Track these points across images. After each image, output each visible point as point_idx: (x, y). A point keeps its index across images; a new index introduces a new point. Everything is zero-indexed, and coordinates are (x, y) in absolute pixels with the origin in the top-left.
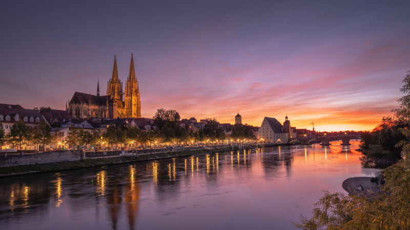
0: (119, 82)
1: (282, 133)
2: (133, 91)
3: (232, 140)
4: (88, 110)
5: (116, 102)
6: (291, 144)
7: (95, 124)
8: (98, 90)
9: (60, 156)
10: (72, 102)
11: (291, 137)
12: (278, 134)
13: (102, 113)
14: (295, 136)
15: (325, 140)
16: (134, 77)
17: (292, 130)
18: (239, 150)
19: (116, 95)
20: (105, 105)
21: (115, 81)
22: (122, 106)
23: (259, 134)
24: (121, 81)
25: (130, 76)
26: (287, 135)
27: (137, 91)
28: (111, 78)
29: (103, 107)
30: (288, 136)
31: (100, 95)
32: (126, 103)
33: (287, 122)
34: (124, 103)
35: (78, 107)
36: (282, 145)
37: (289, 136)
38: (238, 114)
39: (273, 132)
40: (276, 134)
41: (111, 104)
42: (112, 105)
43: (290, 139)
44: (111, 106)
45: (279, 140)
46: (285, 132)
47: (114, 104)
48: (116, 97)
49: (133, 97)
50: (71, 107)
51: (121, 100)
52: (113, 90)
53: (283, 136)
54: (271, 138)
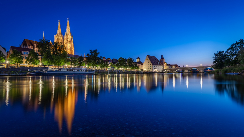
1: (158, 65)
2: (68, 41)
6: (165, 73)
11: (165, 68)
14: (168, 68)
17: (166, 64)
30: (162, 68)
33: (162, 59)
36: (157, 73)
37: (163, 67)
39: (152, 65)
40: (154, 66)
43: (164, 70)
45: (156, 70)
46: (160, 65)
53: (159, 67)
54: (150, 68)
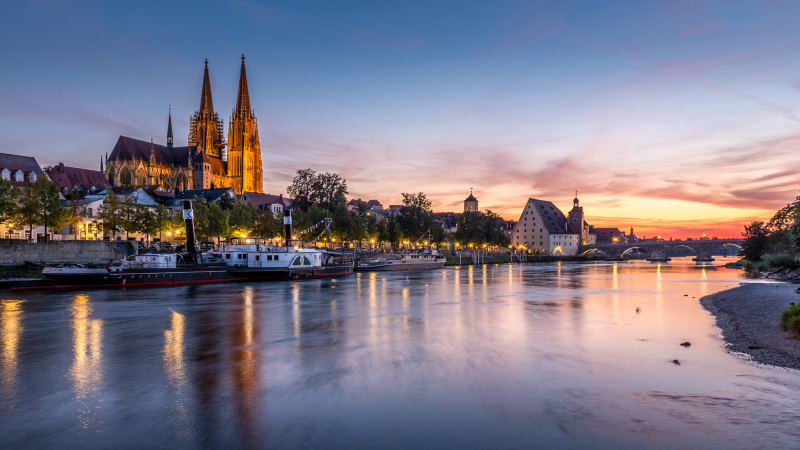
0: (215, 120)
1: (566, 233)
2: (246, 139)
3: (457, 245)
4: (150, 177)
5: (208, 162)
6: (584, 259)
7: (162, 197)
8: (170, 134)
9: (81, 252)
10: (113, 158)
11: (585, 243)
12: (557, 236)
13: (178, 184)
14: (593, 242)
15: (656, 250)
16: (248, 107)
17: (588, 228)
18: (472, 264)
19: (208, 147)
20: (185, 165)
21: (205, 116)
22: (221, 170)
23: (516, 234)
24: (220, 118)
25: (239, 106)
26: (575, 238)
27: (254, 140)
28: (198, 109)
29: (180, 171)
30: (577, 241)
31: (174, 146)
32: (230, 165)
33: (577, 211)
34: (225, 165)
35: (126, 169)
36: (565, 259)
37: (581, 240)
38: (471, 196)
39: (545, 232)
40: (552, 236)
41: (198, 164)
42: (201, 168)
43: (581, 248)
44: (198, 169)
45: (559, 248)
46: (572, 233)
47: (204, 164)
48: (209, 151)
49: (246, 152)
50: (112, 169)
51: (220, 157)
52: (202, 136)
53: (568, 240)
54: (541, 244)
